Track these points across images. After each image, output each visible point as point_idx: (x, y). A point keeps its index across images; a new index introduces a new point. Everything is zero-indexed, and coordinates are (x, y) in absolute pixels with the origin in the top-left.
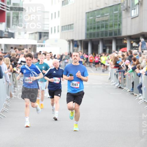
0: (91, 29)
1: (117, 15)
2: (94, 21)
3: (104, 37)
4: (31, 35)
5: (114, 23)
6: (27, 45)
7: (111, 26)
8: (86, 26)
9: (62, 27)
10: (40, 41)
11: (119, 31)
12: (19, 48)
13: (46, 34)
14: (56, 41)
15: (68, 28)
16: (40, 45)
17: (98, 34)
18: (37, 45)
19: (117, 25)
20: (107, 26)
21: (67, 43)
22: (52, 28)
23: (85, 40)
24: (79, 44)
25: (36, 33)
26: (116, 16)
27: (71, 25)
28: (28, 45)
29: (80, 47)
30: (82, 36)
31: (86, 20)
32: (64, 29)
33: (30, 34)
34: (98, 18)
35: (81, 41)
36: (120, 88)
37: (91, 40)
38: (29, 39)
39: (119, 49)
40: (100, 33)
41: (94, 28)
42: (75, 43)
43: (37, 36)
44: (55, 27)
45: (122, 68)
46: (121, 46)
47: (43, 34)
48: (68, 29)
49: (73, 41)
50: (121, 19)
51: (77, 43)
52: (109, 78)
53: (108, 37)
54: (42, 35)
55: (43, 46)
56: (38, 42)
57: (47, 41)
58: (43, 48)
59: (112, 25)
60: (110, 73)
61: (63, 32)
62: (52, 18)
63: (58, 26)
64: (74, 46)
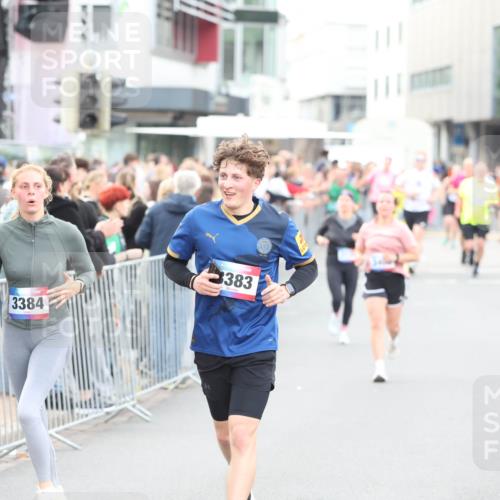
4: (305, 104)
6: (291, 140)
8: (495, 74)
9: (413, 77)
10: (338, 125)
15: (434, 79)
16: (336, 139)
21: (429, 133)
22: (376, 83)
23: (493, 120)
24: (471, 133)
25: (323, 98)
31: (495, 52)
32: (420, 82)
33: (301, 101)
35: (477, 125)
42: (457, 132)
44: (387, 78)
48: (434, 84)
49: (449, 125)
51: (463, 133)
57: (361, 123)
58: (346, 147)
61: (415, 92)
63: (399, 76)
64: (453, 142)
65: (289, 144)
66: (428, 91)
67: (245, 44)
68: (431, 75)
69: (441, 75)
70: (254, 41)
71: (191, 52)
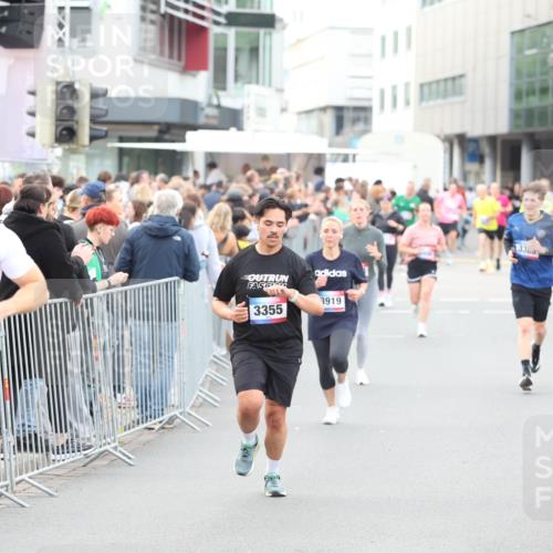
0: (531, 92)
2: (544, 62)
4: (304, 116)
6: (289, 155)
8: (511, 84)
9: (422, 86)
10: (339, 139)
13: (362, 115)
14: (400, 139)
15: (446, 90)
16: (339, 155)
18: (328, 157)
21: (438, 150)
22: (382, 92)
23: (510, 134)
24: (486, 149)
25: (324, 109)
27: (454, 79)
28: (294, 154)
29: (488, 163)
30: (497, 122)
31: (512, 59)
32: (430, 93)
33: (300, 113)
35: (492, 139)
37: (531, 137)
38: (295, 131)
41: (544, 91)
42: (471, 147)
43: (329, 119)
44: (394, 88)
47: (348, 115)
48: (445, 96)
49: (462, 139)
51: (478, 147)
54: (347, 118)
55: (351, 158)
56: (331, 145)
57: (366, 138)
58: (350, 165)
61: (424, 104)
62: (383, 54)
63: (407, 85)
64: (466, 158)
65: (287, 159)
66: (440, 101)
67: (237, 50)
68: (442, 84)
69: (454, 84)
70: (247, 47)
71: (179, 59)
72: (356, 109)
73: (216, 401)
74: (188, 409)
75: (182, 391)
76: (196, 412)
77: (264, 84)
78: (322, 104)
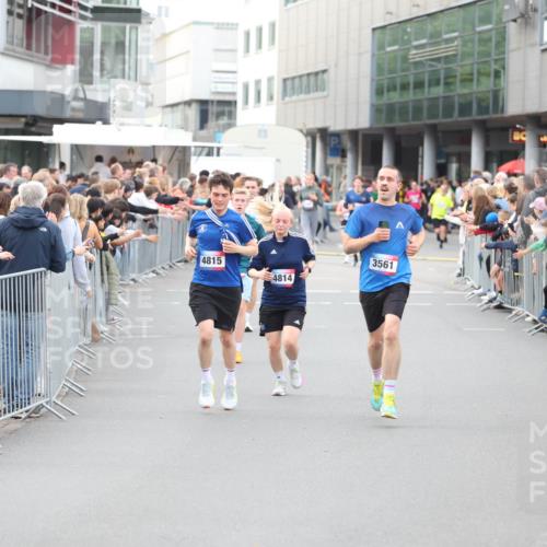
0: (392, 88)
1: (490, 40)
2: (405, 59)
3: (441, 120)
5: (476, 66)
7: (467, 80)
8: (372, 80)
9: (285, 80)
10: (203, 133)
11: (497, 98)
12: (127, 158)
13: (227, 109)
14: (263, 133)
16: (203, 148)
17: (418, 110)
18: (193, 149)
19: (488, 75)
20: (451, 80)
21: (302, 143)
22: (246, 87)
23: (370, 129)
24: (348, 144)
25: (188, 103)
26: (484, 41)
27: (317, 74)
28: (159, 147)
29: (350, 156)
30: (359, 117)
31: (374, 55)
32: (293, 88)
33: (165, 107)
34: (417, 47)
35: (354, 134)
36: (500, 307)
37: (392, 131)
38: (161, 126)
39: (495, 165)
40: (425, 104)
41: (404, 87)
42: (333, 141)
43: (193, 113)
44: (258, 83)
45: (507, 233)
46: (502, 153)
47: (213, 109)
48: (308, 91)
49: (324, 133)
50: (504, 53)
51: (340, 143)
52: (459, 271)
53: (456, 117)
54: (212, 112)
56: (195, 139)
58: (214, 158)
59: (472, 74)
60: (464, 253)
61: (287, 99)
62: (247, 50)
63: (270, 80)
64: (328, 152)
65: (152, 153)
66: (302, 96)
68: (305, 79)
69: (316, 80)
70: (113, 41)
71: (46, 53)
72: (220, 103)
73: (81, 390)
74: (54, 399)
75: (48, 380)
76: (62, 401)
77: (129, 78)
78: (187, 98)
